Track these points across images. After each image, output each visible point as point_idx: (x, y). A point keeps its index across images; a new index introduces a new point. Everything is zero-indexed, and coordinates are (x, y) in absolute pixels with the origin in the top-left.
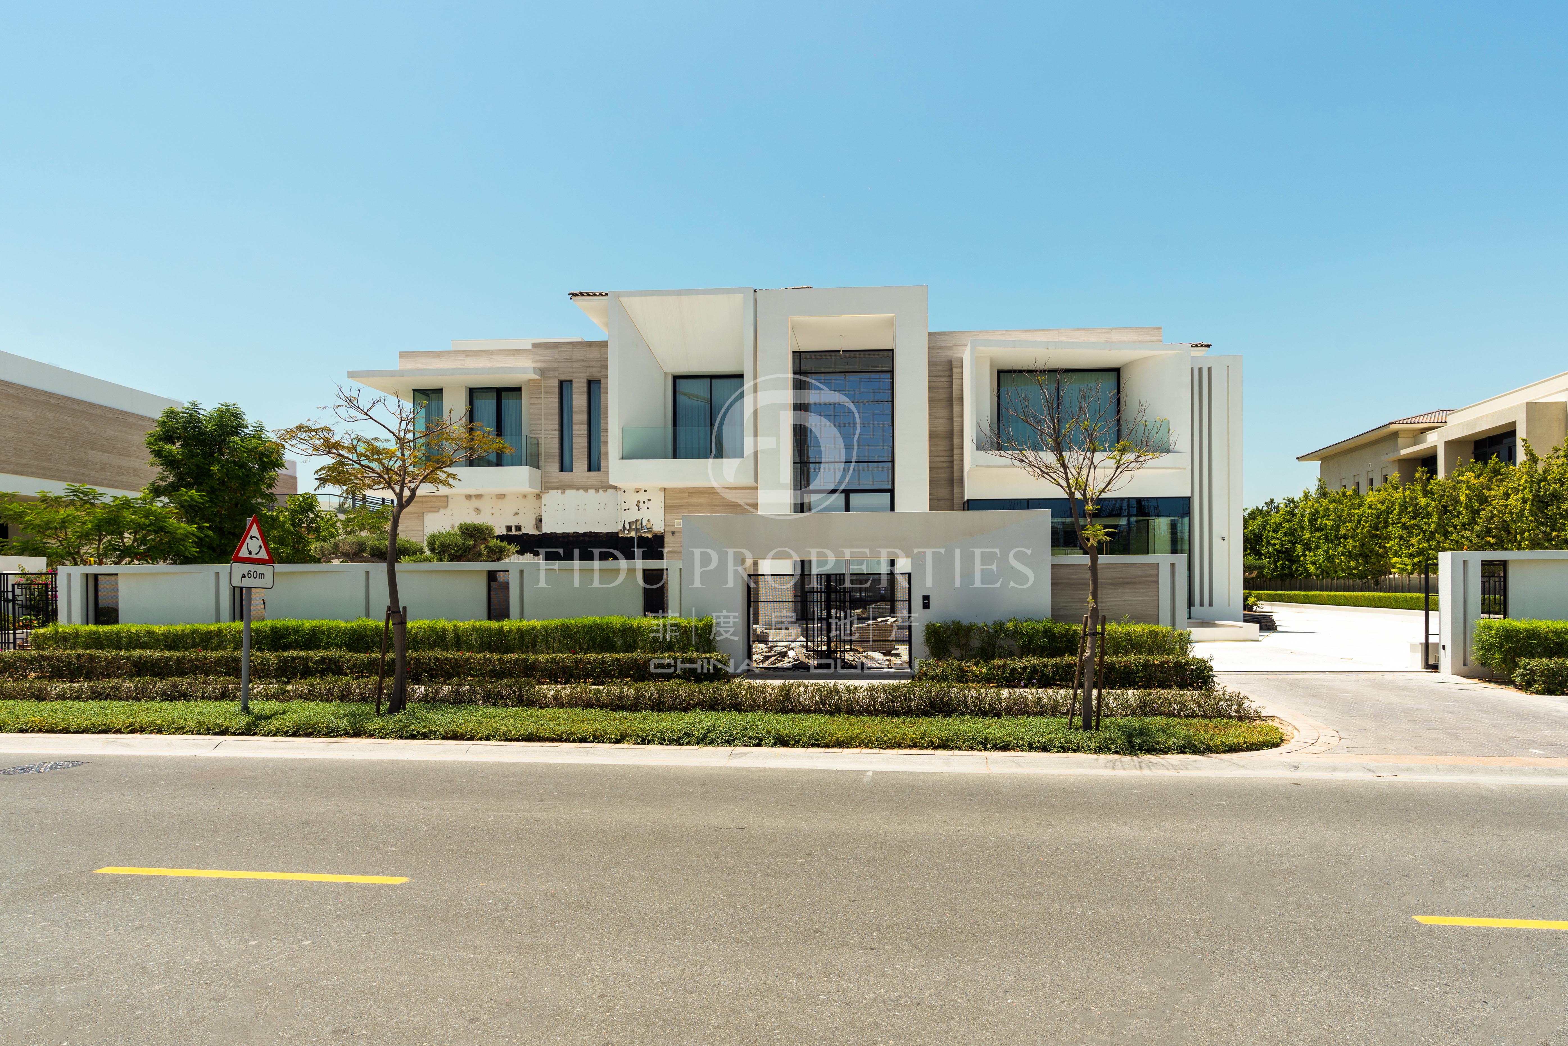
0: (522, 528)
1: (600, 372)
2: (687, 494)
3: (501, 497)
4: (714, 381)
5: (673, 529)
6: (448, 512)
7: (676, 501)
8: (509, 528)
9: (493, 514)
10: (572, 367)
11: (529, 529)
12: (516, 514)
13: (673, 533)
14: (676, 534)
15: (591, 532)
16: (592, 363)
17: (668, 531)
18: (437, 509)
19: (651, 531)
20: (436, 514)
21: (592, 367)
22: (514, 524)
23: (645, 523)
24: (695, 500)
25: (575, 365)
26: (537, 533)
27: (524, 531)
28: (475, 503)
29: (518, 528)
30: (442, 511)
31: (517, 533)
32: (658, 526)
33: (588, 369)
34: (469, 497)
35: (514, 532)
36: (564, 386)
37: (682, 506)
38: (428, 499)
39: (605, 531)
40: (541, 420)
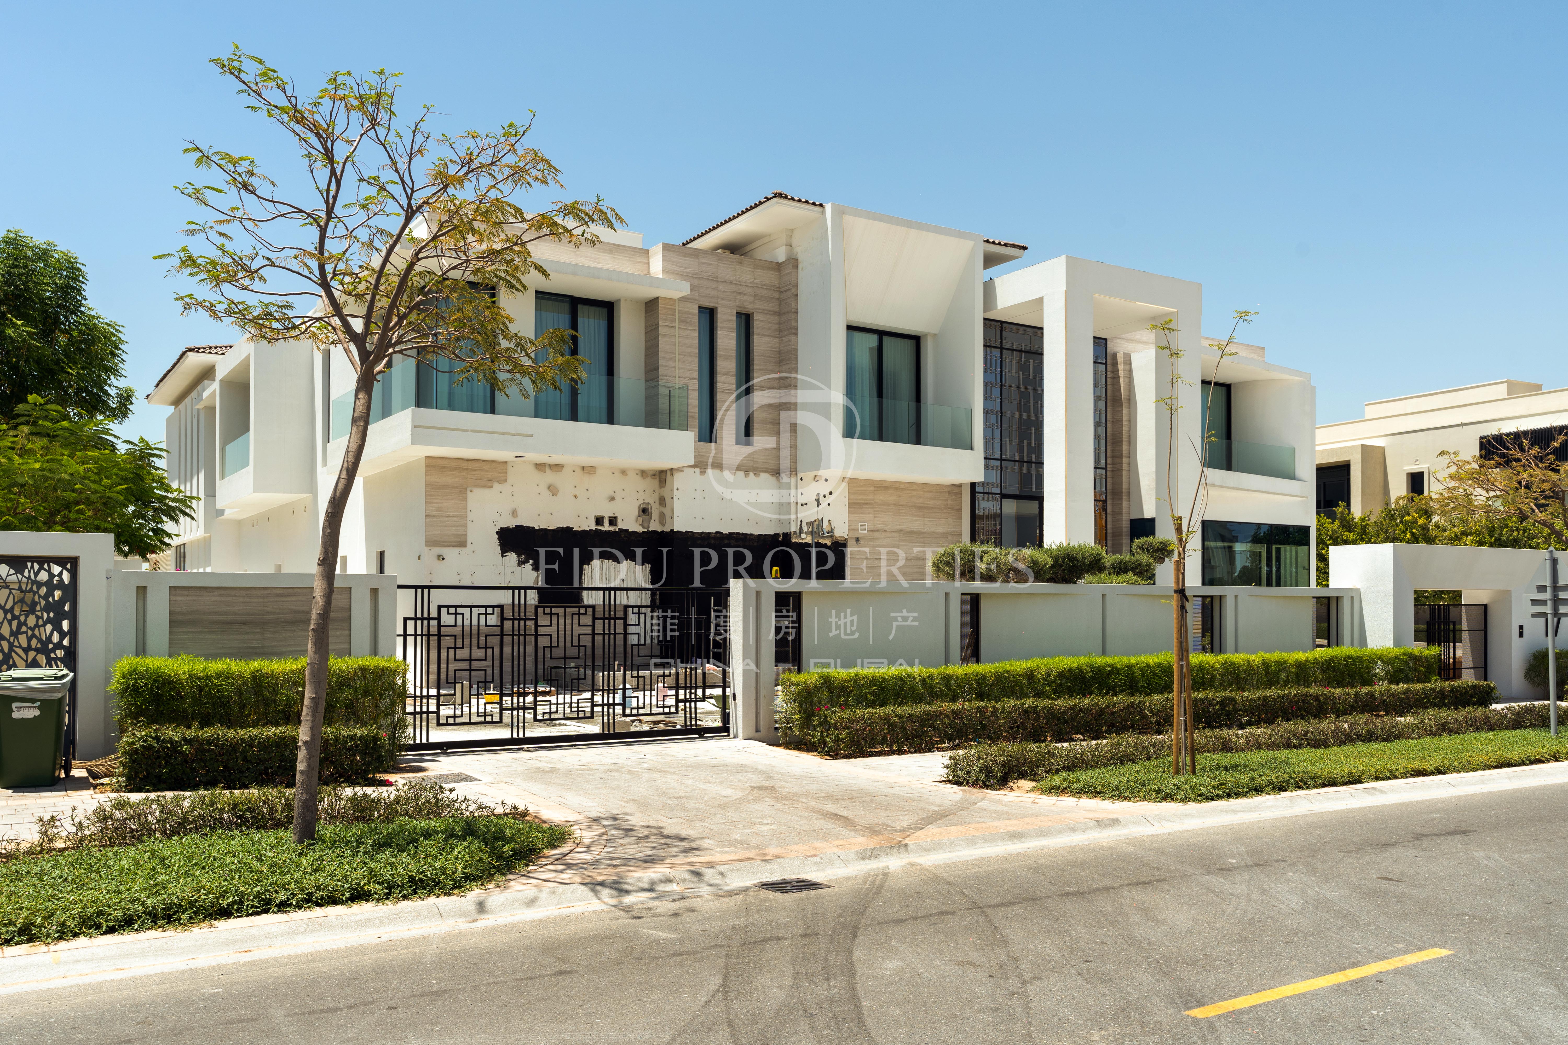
0: (619, 521)
1: (753, 303)
2: (872, 489)
3: (587, 470)
4: (886, 339)
5: (857, 535)
6: (506, 488)
7: (860, 497)
8: (599, 520)
9: (576, 497)
10: (716, 289)
11: (630, 523)
12: (612, 499)
13: (857, 540)
14: (862, 542)
15: (738, 533)
16: (744, 289)
17: (851, 538)
18: (487, 483)
19: (832, 536)
20: (486, 491)
21: (743, 294)
22: (607, 514)
23: (825, 524)
24: (881, 497)
25: (721, 287)
26: (640, 529)
27: (621, 525)
28: (550, 477)
29: (613, 521)
30: (496, 486)
31: (612, 529)
32: (841, 532)
33: (738, 297)
34: (540, 467)
35: (606, 527)
36: (709, 315)
37: (866, 504)
38: (477, 465)
39: (756, 533)
40: (675, 360)
